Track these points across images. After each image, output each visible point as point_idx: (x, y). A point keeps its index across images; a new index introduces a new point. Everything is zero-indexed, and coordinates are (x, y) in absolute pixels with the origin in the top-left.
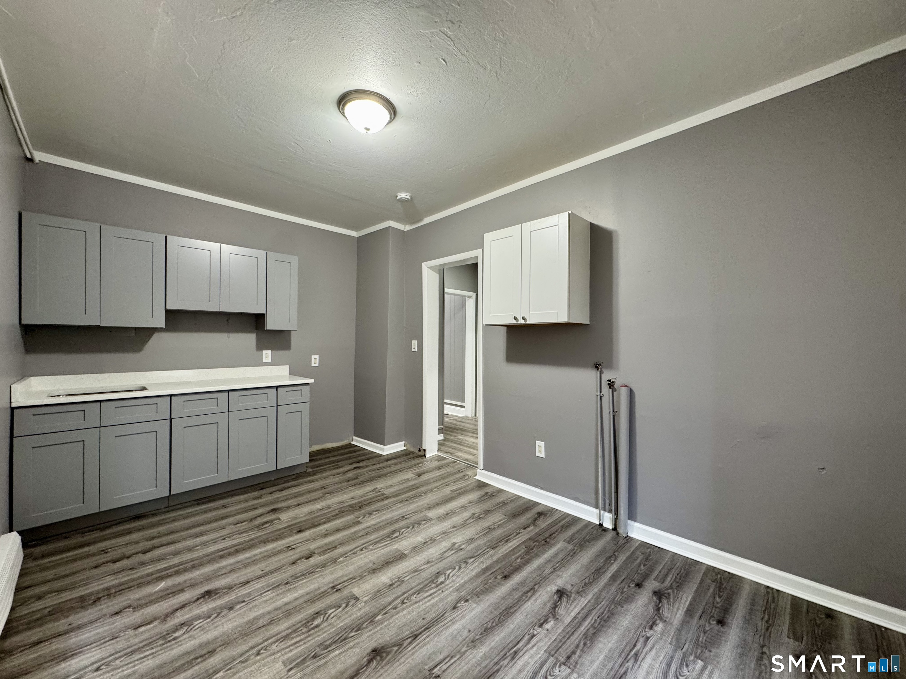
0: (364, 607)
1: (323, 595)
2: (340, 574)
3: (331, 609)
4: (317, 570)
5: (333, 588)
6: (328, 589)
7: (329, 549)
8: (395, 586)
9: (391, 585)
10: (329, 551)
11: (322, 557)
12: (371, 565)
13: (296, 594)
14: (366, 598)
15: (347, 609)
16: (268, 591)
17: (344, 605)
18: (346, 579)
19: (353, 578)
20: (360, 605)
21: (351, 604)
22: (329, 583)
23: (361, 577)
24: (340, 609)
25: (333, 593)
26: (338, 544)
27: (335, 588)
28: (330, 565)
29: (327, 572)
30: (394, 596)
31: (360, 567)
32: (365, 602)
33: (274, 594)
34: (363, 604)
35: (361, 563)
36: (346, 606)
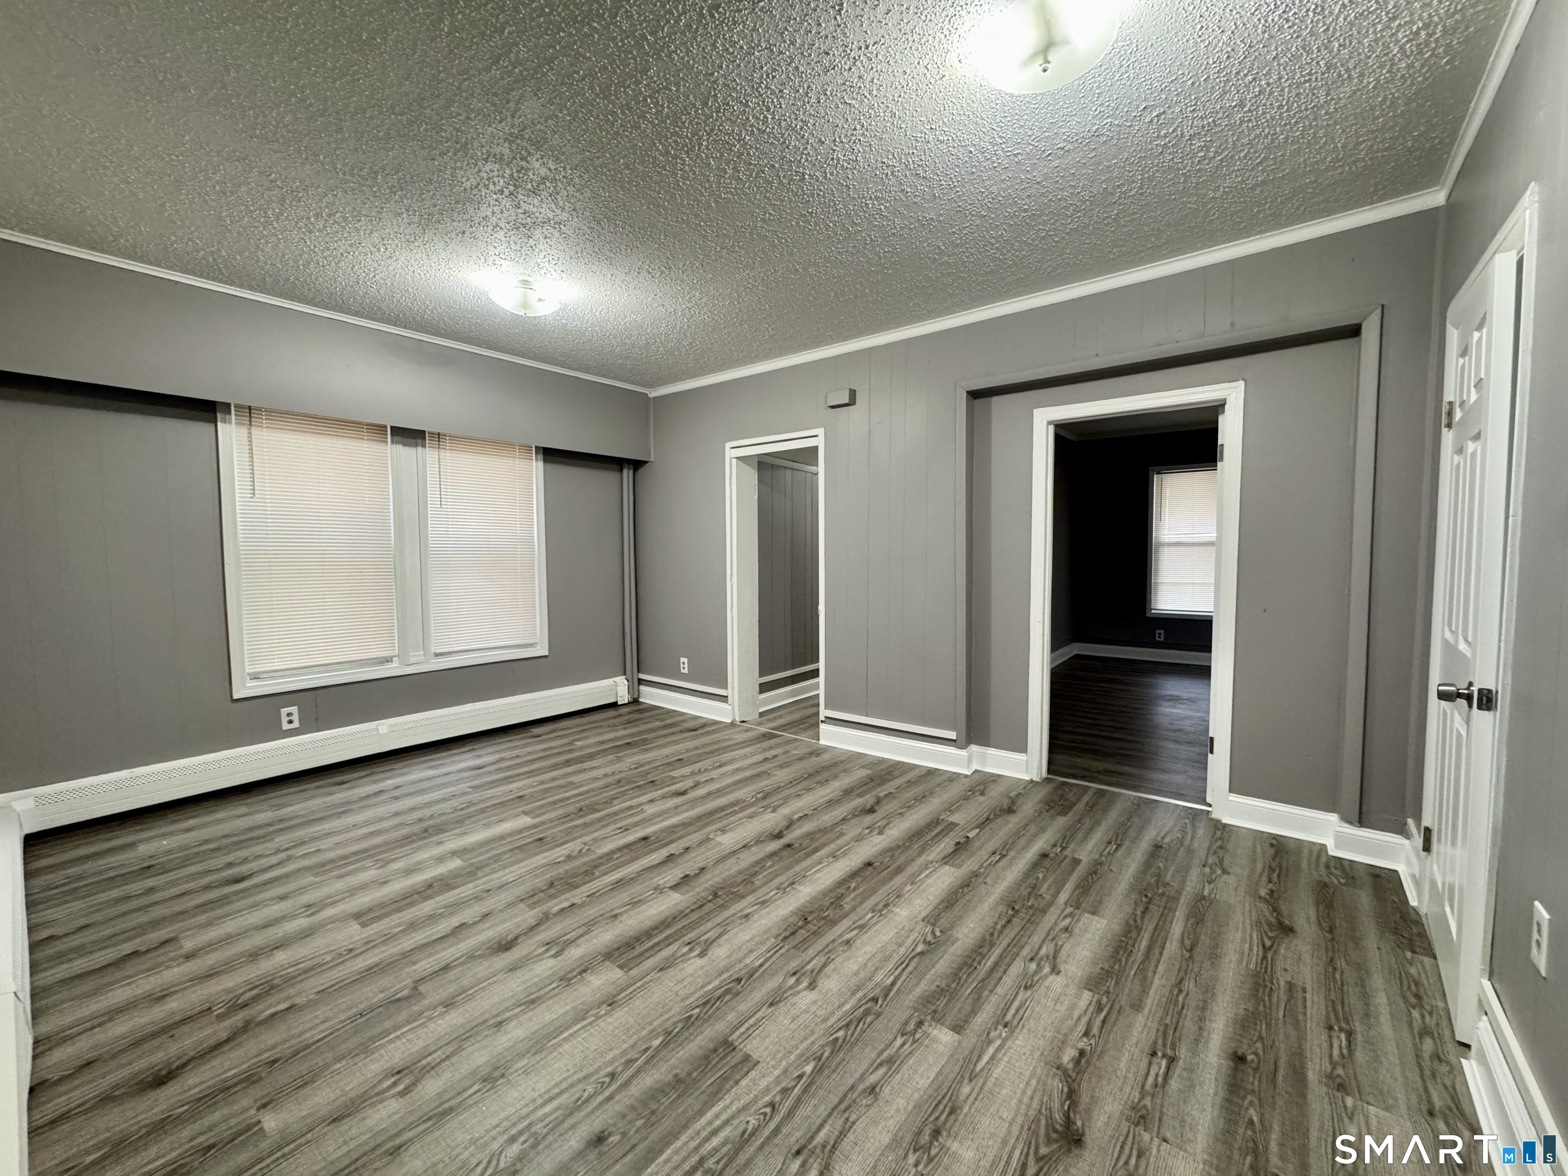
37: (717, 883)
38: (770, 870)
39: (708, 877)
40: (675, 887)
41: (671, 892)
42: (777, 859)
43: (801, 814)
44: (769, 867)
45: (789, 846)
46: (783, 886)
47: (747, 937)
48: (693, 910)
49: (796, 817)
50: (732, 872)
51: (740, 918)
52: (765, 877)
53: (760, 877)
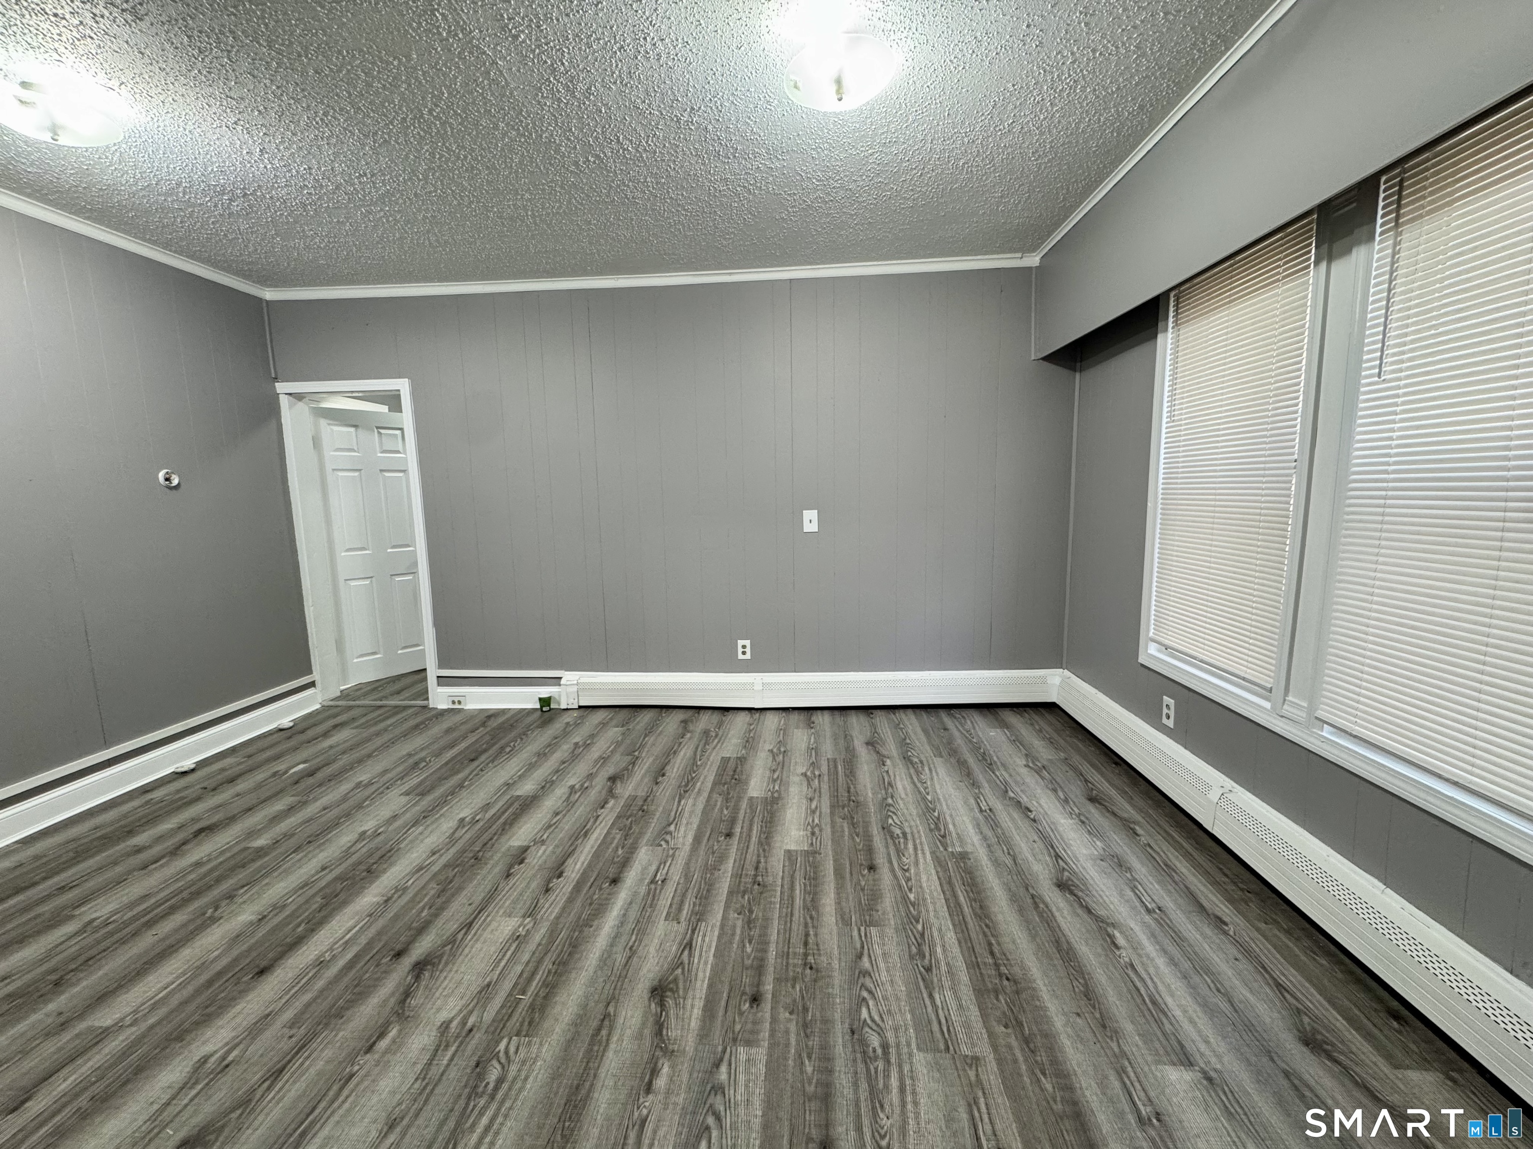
37: (481, 868)
38: (421, 904)
39: (497, 870)
40: (525, 849)
41: (525, 844)
42: (415, 925)
43: (383, 1044)
44: (423, 908)
45: (399, 955)
46: (400, 893)
47: (427, 841)
48: (491, 839)
49: (393, 1033)
50: (471, 885)
51: (439, 851)
52: (426, 895)
53: (432, 892)
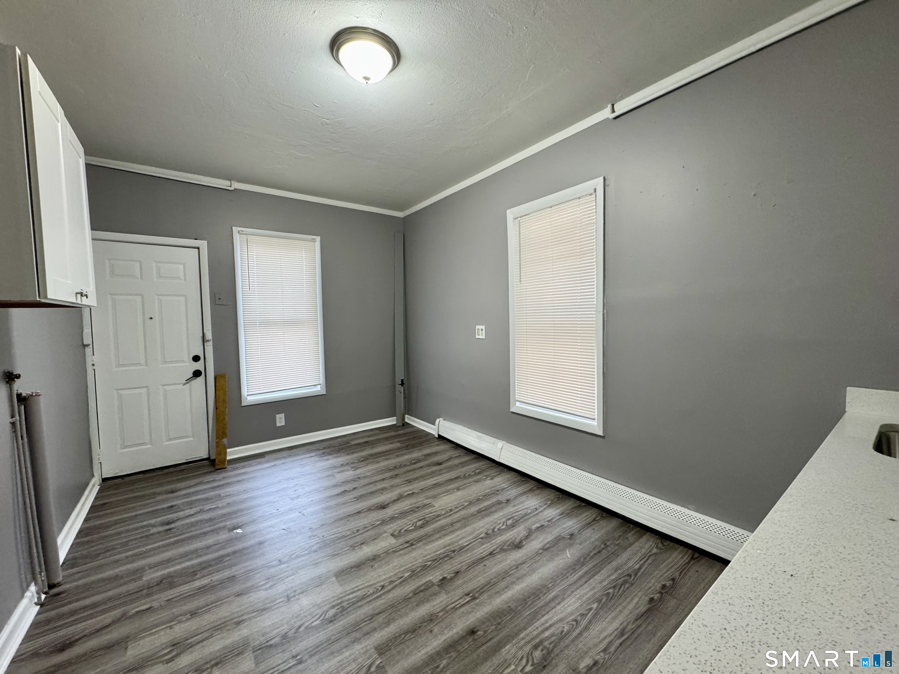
0: (388, 529)
1: (420, 539)
2: (406, 558)
3: (412, 529)
4: (429, 563)
5: (412, 545)
6: (415, 544)
7: (422, 591)
8: (360, 543)
9: (363, 544)
10: (422, 588)
11: (428, 579)
12: (376, 565)
13: (441, 542)
14: (385, 535)
15: (401, 528)
16: (467, 545)
17: (403, 531)
18: (401, 552)
19: (395, 552)
20: (391, 531)
21: (397, 532)
22: (415, 549)
23: (387, 553)
24: (405, 529)
25: (412, 540)
26: (412, 600)
27: (411, 544)
28: (418, 567)
29: (420, 561)
30: (363, 535)
31: (387, 563)
32: (387, 532)
33: (460, 542)
34: (388, 531)
35: (386, 568)
36: (400, 531)
